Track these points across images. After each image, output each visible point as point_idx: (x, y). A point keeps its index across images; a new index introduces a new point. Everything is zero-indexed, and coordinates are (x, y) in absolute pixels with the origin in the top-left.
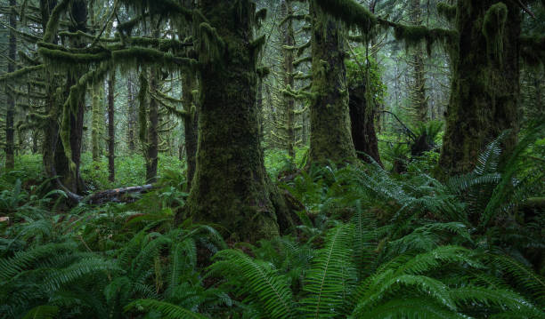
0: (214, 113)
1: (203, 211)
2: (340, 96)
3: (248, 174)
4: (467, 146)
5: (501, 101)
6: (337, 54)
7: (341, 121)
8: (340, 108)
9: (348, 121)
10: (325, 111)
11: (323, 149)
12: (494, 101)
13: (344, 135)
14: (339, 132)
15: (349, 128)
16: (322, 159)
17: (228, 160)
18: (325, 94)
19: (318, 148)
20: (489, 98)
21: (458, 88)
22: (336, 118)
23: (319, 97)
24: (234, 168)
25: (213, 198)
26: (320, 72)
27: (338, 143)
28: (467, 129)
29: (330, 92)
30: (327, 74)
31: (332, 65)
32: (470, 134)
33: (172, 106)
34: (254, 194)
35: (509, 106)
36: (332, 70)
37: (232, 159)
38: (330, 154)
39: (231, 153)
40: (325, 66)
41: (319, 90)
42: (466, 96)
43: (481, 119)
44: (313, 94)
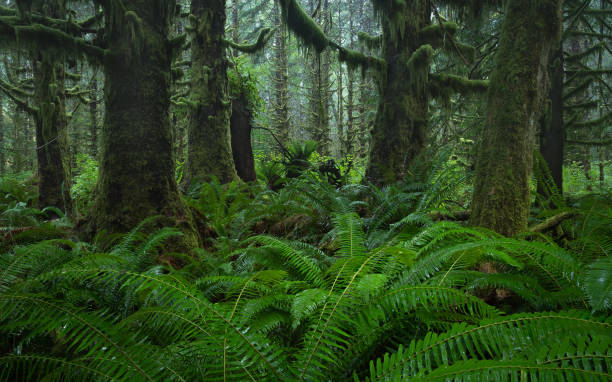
0: (127, 113)
1: (115, 222)
2: (222, 107)
3: (164, 182)
4: (392, 160)
5: (418, 125)
6: (220, 62)
7: (223, 134)
8: (222, 120)
9: (229, 135)
10: (205, 123)
11: (202, 164)
12: (412, 125)
13: (225, 150)
14: (221, 146)
15: (230, 142)
16: (202, 174)
17: (143, 167)
18: (207, 104)
19: (196, 163)
20: (409, 122)
21: (385, 110)
22: (218, 131)
23: (200, 106)
24: (148, 176)
25: (125, 208)
26: (202, 80)
27: (219, 158)
28: (392, 145)
29: (212, 102)
30: (210, 82)
31: (215, 73)
32: (394, 149)
33: (24, 102)
34: (171, 204)
35: (423, 129)
36: (215, 79)
37: (147, 165)
38: (210, 169)
39: (146, 159)
40: (208, 73)
41: (200, 99)
42: (392, 118)
43: (403, 138)
44: (195, 103)
